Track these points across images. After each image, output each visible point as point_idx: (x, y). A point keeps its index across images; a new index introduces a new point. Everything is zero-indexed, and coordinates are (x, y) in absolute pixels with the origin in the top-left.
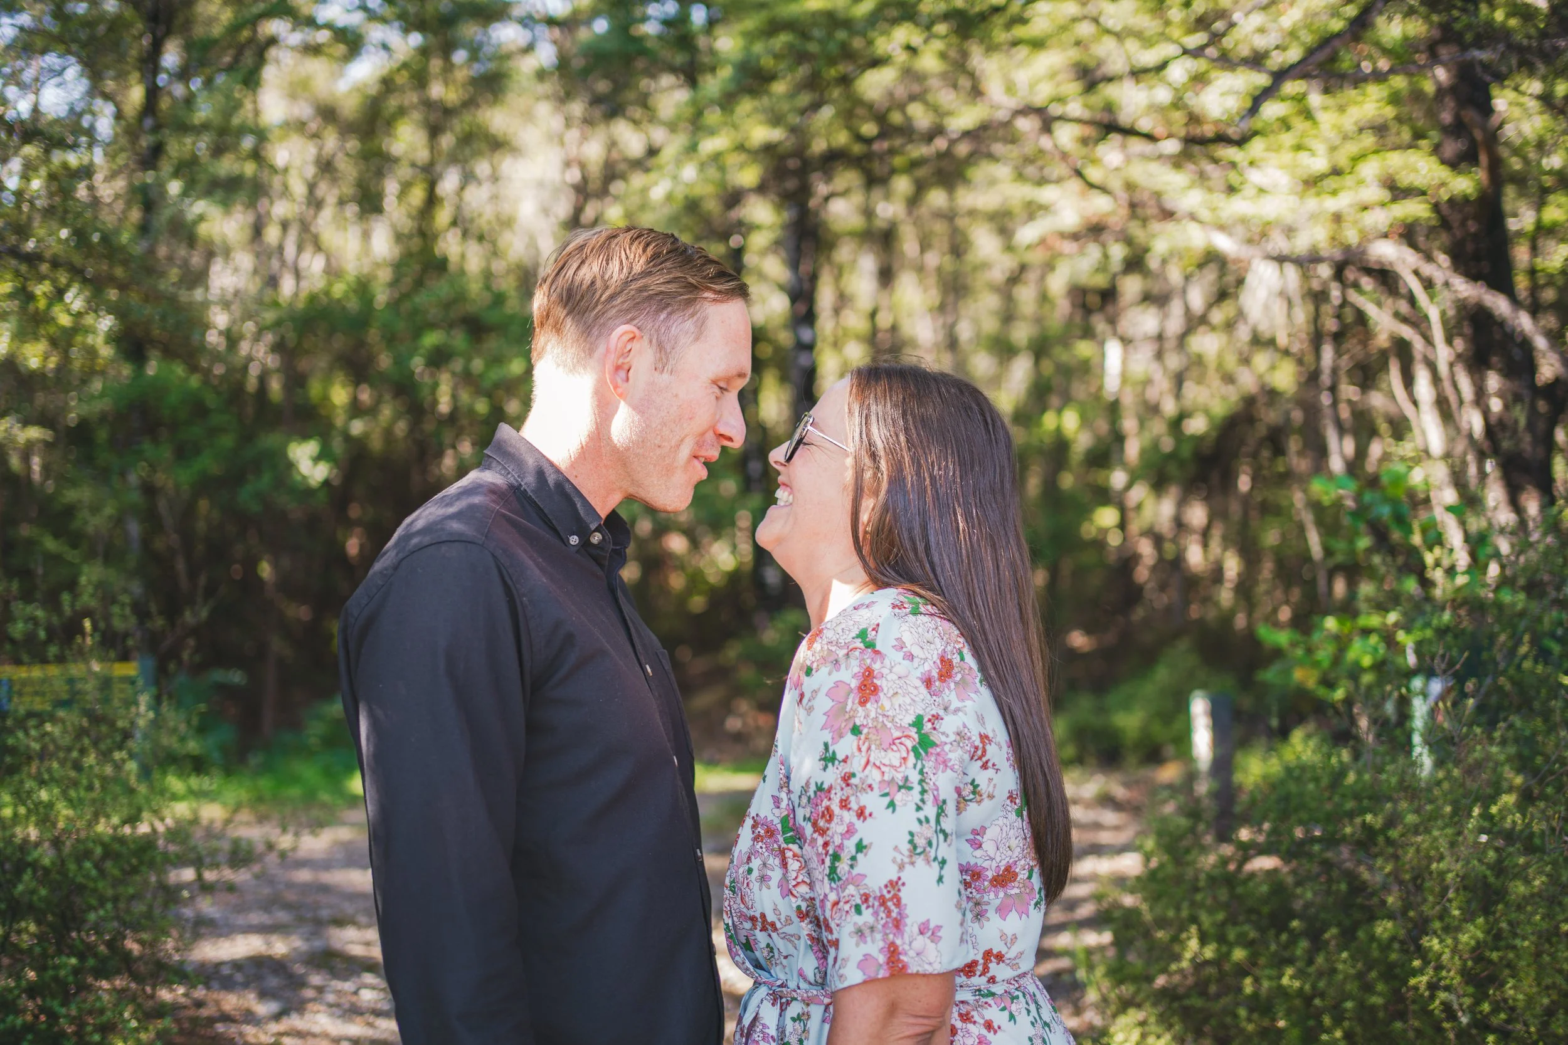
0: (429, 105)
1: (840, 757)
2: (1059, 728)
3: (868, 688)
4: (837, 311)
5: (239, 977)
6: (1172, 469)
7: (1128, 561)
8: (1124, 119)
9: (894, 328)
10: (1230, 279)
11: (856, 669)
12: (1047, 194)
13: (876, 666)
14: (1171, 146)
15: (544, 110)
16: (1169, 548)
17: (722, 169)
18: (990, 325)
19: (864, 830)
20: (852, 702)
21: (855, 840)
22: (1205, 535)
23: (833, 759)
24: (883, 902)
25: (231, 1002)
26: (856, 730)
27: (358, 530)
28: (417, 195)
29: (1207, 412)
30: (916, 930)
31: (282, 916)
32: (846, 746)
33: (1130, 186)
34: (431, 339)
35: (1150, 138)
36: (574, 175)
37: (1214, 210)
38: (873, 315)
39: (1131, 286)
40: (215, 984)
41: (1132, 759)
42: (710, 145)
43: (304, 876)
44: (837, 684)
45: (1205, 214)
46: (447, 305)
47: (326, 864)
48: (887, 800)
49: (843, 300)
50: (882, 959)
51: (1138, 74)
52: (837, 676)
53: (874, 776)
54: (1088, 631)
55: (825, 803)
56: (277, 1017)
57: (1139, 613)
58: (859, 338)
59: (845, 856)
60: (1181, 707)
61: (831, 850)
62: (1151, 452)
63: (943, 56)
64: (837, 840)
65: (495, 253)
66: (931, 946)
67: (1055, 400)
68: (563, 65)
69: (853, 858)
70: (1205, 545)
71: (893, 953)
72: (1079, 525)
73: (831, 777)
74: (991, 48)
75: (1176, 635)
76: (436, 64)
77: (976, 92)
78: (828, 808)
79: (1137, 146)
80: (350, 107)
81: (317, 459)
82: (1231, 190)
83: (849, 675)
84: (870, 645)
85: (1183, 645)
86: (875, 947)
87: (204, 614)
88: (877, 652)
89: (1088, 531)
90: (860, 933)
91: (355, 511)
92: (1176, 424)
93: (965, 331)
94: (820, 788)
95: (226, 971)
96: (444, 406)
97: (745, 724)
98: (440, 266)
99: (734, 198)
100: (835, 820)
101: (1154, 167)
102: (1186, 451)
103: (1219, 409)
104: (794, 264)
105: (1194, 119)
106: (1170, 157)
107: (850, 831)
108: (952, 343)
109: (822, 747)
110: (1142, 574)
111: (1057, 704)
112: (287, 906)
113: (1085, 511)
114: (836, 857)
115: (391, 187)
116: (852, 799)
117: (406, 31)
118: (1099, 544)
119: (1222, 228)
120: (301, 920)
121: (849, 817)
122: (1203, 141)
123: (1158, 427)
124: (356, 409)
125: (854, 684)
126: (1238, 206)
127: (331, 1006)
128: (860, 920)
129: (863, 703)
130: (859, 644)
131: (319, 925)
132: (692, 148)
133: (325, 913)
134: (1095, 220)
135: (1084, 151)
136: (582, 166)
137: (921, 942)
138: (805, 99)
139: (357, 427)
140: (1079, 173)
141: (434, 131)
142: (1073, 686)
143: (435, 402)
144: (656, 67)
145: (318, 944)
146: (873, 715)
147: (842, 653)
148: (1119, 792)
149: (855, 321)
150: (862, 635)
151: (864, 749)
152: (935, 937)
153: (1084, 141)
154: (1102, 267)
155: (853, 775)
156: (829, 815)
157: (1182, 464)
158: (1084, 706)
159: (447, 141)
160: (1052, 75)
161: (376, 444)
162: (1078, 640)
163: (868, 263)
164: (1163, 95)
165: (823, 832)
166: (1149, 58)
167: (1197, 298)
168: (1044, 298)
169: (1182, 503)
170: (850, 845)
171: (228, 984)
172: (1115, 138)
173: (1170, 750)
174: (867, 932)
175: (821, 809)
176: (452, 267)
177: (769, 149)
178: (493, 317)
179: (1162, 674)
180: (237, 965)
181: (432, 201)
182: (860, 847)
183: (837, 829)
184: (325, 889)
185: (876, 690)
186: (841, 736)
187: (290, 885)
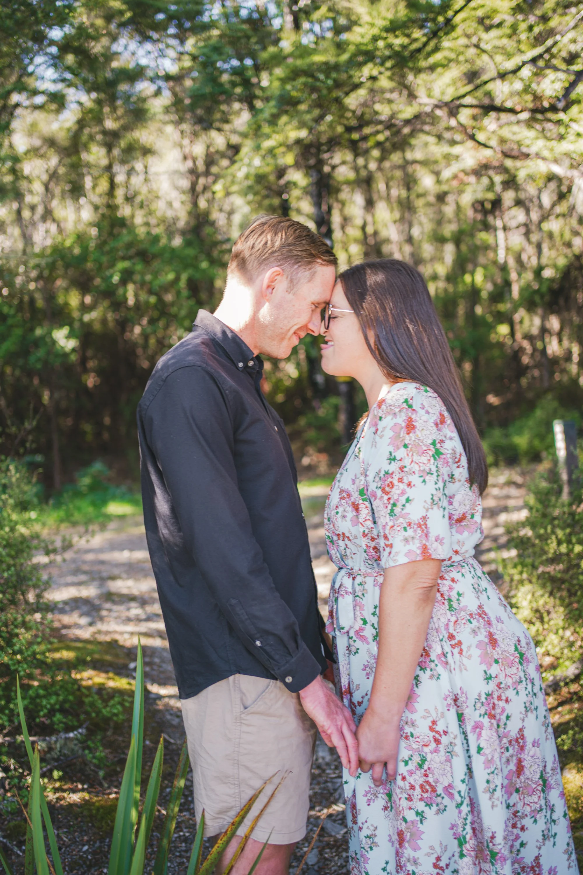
0: (105, 132)
1: (398, 458)
2: (485, 446)
3: (410, 427)
4: (343, 228)
5: (67, 608)
6: (537, 299)
7: (518, 353)
8: (498, 102)
9: (376, 233)
10: (564, 189)
11: (404, 418)
12: (457, 150)
13: (414, 416)
14: (525, 116)
15: (169, 129)
16: (539, 345)
17: (274, 156)
18: (428, 226)
19: (410, 493)
20: (403, 433)
21: (405, 497)
22: (559, 335)
23: (394, 459)
24: (420, 526)
25: (66, 619)
26: (406, 446)
27: (92, 375)
28: (104, 185)
29: (555, 266)
30: (434, 539)
31: (83, 578)
32: (401, 453)
33: (503, 141)
34: (122, 265)
35: (512, 111)
36: (189, 164)
37: (552, 150)
38: (363, 228)
39: (509, 197)
40: (56, 612)
41: (524, 462)
42: (267, 144)
43: (90, 557)
44: (396, 424)
45: (546, 153)
46: (129, 245)
47: (101, 550)
48: (422, 479)
49: (346, 220)
50: (418, 552)
51: (502, 76)
52: (395, 421)
53: (416, 468)
54: (497, 395)
55: (390, 480)
56: (91, 624)
57: (524, 381)
58: (356, 241)
59: (399, 504)
60: (550, 430)
61: (392, 501)
62: (525, 290)
63: (391, 78)
64: (396, 497)
65: (150, 213)
66: (440, 547)
67: (470, 267)
68: (177, 102)
69: (404, 506)
70: (560, 341)
71: (425, 549)
72: (489, 335)
73: (393, 467)
74: (418, 71)
75: (546, 391)
76: (106, 110)
77: (412, 96)
78: (391, 482)
79: (505, 117)
80: (63, 138)
81: (68, 337)
82: (561, 137)
83: (401, 420)
84: (410, 407)
85: (549, 396)
86: (415, 547)
87: (34, 423)
88: (414, 410)
89: (493, 338)
90: (406, 540)
91: (91, 364)
92: (538, 272)
93: (416, 232)
94: (387, 473)
95: (60, 606)
96: (131, 301)
97: (312, 460)
98: (122, 223)
99: (281, 172)
100: (395, 487)
101: (515, 128)
102: (544, 289)
103: (562, 262)
104: (318, 204)
105: (537, 98)
106: (525, 121)
107: (403, 493)
108: (410, 240)
109: (388, 454)
110: (526, 360)
111: (482, 434)
112: (85, 572)
113: (492, 327)
114: (394, 505)
115: (88, 182)
116: (405, 478)
117: (89, 91)
118: (500, 345)
119: (556, 161)
120: (93, 579)
121: (402, 486)
122: (543, 111)
123: (529, 276)
124: (84, 308)
125: (404, 424)
126: (565, 146)
127: (116, 618)
128: (406, 534)
129: (408, 434)
130: (405, 406)
131: (103, 580)
132: (258, 148)
133: (105, 575)
134: (484, 161)
135: (474, 124)
136: (194, 160)
137: (436, 545)
138: (317, 112)
139: (87, 318)
140: (472, 137)
141: (109, 147)
142: (490, 425)
143: (126, 299)
144: (229, 98)
145: (104, 590)
146: (413, 439)
147: (397, 410)
148: (519, 479)
149: (354, 232)
150: (406, 401)
151: (410, 454)
152: (442, 543)
153: (474, 118)
154: (491, 187)
155: (405, 467)
156: (391, 485)
157: (542, 296)
158: (497, 433)
159: (116, 152)
160: (454, 82)
161: (97, 327)
162: (493, 399)
163: (359, 199)
164: (518, 86)
165: (388, 493)
166: (510, 65)
167: (547, 200)
168: (459, 208)
169: (544, 318)
170: (403, 500)
171: (62, 611)
172: (493, 114)
173: (544, 454)
174: (410, 540)
175: (387, 483)
176: (128, 223)
177: (298, 142)
178: (154, 250)
179: (539, 413)
180: (65, 603)
181: (113, 185)
182: (408, 500)
183: (395, 492)
184: (103, 562)
185: (414, 427)
186: (398, 448)
187: (84, 562)
